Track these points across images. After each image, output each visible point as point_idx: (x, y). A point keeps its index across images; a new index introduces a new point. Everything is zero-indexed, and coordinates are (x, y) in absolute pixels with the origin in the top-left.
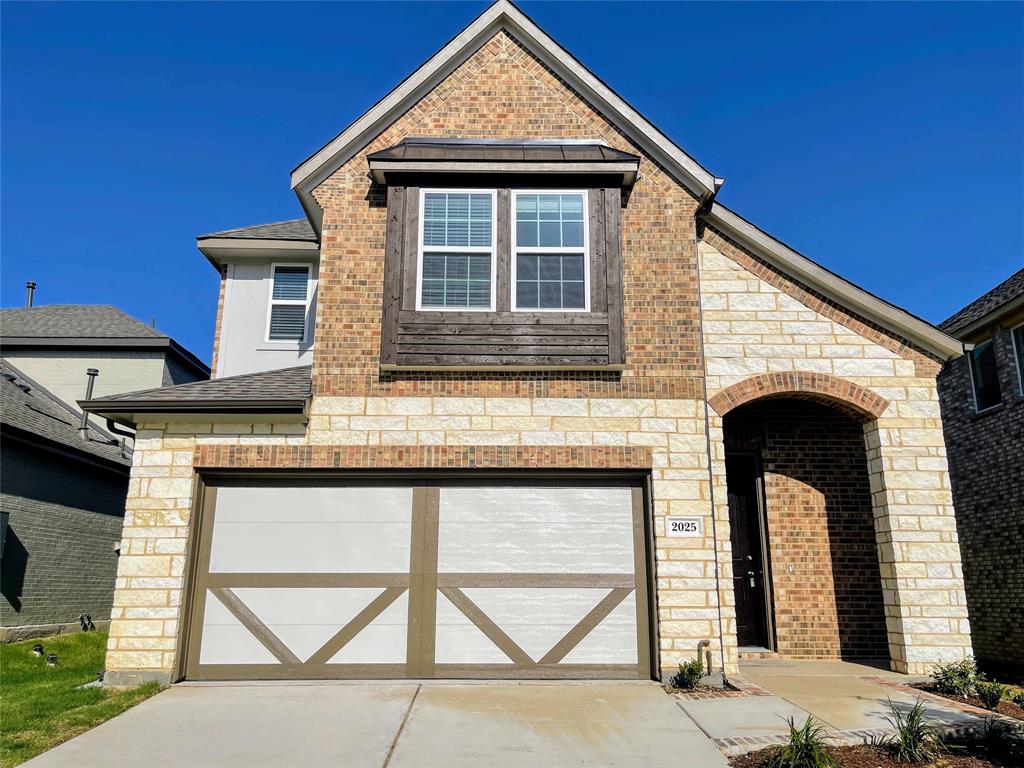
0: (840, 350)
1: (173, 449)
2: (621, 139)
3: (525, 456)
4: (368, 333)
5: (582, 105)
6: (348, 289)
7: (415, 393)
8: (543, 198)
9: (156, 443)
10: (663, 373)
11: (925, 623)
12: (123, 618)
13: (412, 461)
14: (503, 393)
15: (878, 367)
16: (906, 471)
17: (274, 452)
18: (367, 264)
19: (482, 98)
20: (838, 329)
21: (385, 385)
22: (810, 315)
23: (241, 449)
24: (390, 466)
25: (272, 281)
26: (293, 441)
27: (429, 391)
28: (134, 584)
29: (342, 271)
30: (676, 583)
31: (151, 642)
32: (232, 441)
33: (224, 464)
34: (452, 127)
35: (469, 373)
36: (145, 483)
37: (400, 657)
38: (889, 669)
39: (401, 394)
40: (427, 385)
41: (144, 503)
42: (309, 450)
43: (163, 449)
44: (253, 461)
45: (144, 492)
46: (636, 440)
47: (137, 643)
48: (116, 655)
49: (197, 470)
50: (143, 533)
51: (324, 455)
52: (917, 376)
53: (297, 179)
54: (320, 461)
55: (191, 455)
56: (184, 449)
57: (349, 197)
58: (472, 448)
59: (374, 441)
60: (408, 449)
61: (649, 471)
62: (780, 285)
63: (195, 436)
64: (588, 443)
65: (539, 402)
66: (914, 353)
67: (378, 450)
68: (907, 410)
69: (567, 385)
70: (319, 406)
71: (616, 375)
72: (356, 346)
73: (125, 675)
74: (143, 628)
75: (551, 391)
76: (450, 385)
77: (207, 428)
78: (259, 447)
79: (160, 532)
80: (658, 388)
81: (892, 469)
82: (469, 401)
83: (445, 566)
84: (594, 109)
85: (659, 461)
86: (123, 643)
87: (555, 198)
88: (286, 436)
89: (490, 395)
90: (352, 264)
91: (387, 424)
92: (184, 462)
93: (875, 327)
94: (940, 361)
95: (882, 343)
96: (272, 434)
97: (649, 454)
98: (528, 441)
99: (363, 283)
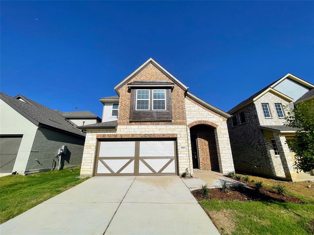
0: (210, 116)
1: (93, 135)
2: (171, 81)
3: (155, 136)
4: (127, 114)
5: (164, 75)
6: (124, 107)
7: (136, 125)
8: (158, 91)
9: (90, 134)
10: (179, 121)
11: (226, 164)
12: (83, 165)
13: (135, 137)
14: (151, 124)
15: (216, 119)
16: (222, 137)
17: (111, 135)
18: (127, 102)
19: (147, 74)
20: (209, 113)
21: (130, 123)
22: (205, 111)
23: (105, 135)
24: (131, 137)
25: (112, 106)
26: (114, 133)
27: (138, 124)
28: (86, 159)
29: (123, 104)
30: (182, 158)
31: (88, 169)
32: (103, 133)
33: (102, 137)
34: (142, 79)
35: (145, 121)
36: (88, 141)
37: (133, 172)
38: (220, 172)
39: (133, 125)
40: (138, 123)
41: (88, 145)
42: (117, 135)
43: (91, 135)
44: (107, 137)
45: (88, 143)
46: (174, 133)
47: (86, 170)
48: (82, 172)
49: (97, 139)
50: (87, 150)
51: (119, 136)
52: (223, 121)
53: (115, 88)
54: (119, 137)
55: (96, 136)
57: (124, 91)
58: (145, 134)
59: (128, 133)
60: (134, 134)
61: (177, 138)
62: (199, 105)
63: (97, 133)
64: (166, 133)
65: (157, 126)
66: (223, 117)
67: (129, 135)
68: (222, 127)
69: (162, 123)
70: (119, 127)
71: (171, 121)
72: (125, 117)
73: (83, 175)
74: (87, 167)
75: (159, 124)
76: (142, 123)
77: (99, 131)
78: (108, 135)
79: (90, 150)
80: (178, 123)
81: (219, 137)
82: (145, 126)
83: (140, 155)
84: (167, 76)
85: (178, 136)
86: (83, 170)
87: (160, 91)
88: (113, 132)
89: (149, 125)
90: (125, 103)
91: (130, 130)
92: (95, 137)
93: (216, 112)
94: (227, 118)
95: (217, 115)
96: (110, 132)
97: (177, 135)
98: (155, 133)
99: (127, 106)
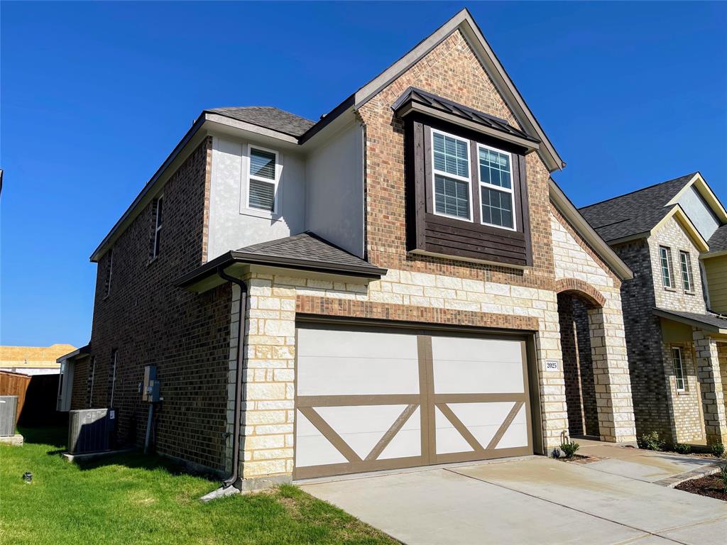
1: (280, 297)
4: (398, 224)
6: (385, 189)
7: (427, 271)
8: (492, 153)
9: (267, 290)
12: (254, 434)
14: (471, 277)
15: (602, 280)
17: (349, 305)
18: (395, 173)
19: (450, 73)
21: (410, 263)
23: (329, 301)
25: (249, 159)
26: (360, 298)
27: (433, 270)
28: (261, 406)
29: (380, 175)
30: (551, 398)
31: (277, 453)
32: (321, 294)
33: (318, 311)
35: (454, 261)
36: (261, 323)
39: (419, 270)
40: (433, 266)
41: (263, 340)
42: (370, 306)
43: (273, 295)
44: (336, 311)
45: (261, 331)
47: (267, 454)
48: (251, 465)
49: (297, 314)
50: (263, 364)
51: (379, 310)
52: (614, 287)
54: (378, 314)
55: (293, 303)
56: (289, 297)
57: (381, 120)
58: (459, 311)
59: (406, 303)
60: (426, 308)
61: (535, 332)
63: (295, 287)
65: (489, 284)
66: (613, 275)
68: (612, 306)
69: (500, 276)
72: (391, 232)
73: (258, 481)
74: (270, 442)
76: (444, 267)
77: (302, 282)
78: (340, 300)
79: (275, 364)
81: (608, 335)
82: (455, 279)
85: (542, 327)
86: (257, 455)
87: (496, 154)
88: (356, 293)
89: (464, 277)
90: (385, 171)
91: (413, 290)
92: (289, 308)
94: (621, 280)
96: (346, 291)
97: (537, 322)
98: (485, 310)
